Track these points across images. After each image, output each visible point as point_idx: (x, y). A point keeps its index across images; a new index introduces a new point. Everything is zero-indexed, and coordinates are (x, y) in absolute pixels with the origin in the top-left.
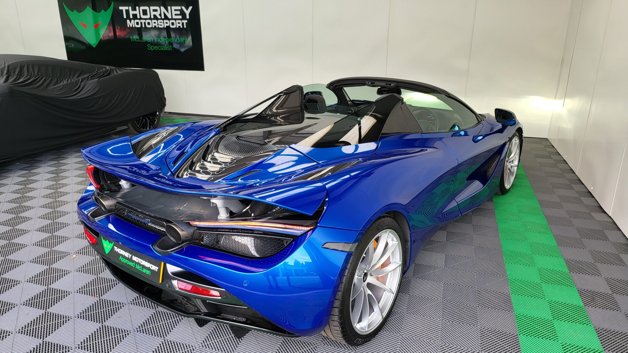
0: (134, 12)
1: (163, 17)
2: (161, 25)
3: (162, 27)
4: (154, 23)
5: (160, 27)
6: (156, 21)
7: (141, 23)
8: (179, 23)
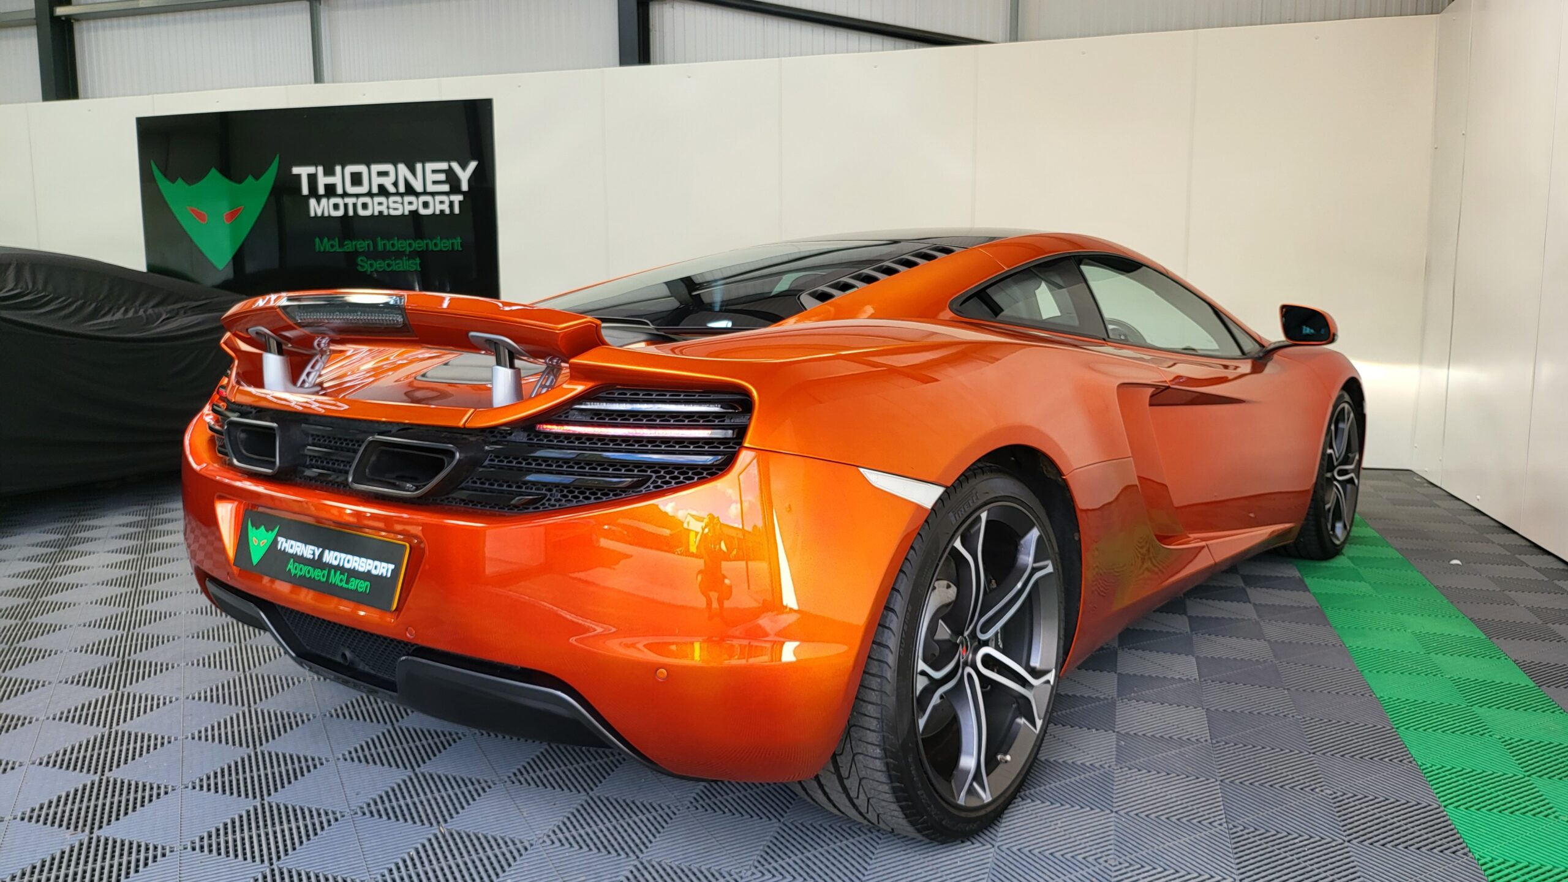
0: (330, 180)
1: (402, 189)
2: (395, 209)
3: (399, 213)
4: (376, 206)
5: (393, 213)
6: (383, 199)
7: (346, 205)
8: (442, 202)
